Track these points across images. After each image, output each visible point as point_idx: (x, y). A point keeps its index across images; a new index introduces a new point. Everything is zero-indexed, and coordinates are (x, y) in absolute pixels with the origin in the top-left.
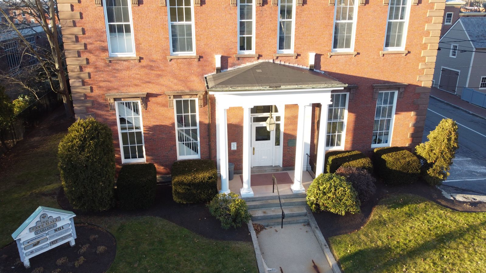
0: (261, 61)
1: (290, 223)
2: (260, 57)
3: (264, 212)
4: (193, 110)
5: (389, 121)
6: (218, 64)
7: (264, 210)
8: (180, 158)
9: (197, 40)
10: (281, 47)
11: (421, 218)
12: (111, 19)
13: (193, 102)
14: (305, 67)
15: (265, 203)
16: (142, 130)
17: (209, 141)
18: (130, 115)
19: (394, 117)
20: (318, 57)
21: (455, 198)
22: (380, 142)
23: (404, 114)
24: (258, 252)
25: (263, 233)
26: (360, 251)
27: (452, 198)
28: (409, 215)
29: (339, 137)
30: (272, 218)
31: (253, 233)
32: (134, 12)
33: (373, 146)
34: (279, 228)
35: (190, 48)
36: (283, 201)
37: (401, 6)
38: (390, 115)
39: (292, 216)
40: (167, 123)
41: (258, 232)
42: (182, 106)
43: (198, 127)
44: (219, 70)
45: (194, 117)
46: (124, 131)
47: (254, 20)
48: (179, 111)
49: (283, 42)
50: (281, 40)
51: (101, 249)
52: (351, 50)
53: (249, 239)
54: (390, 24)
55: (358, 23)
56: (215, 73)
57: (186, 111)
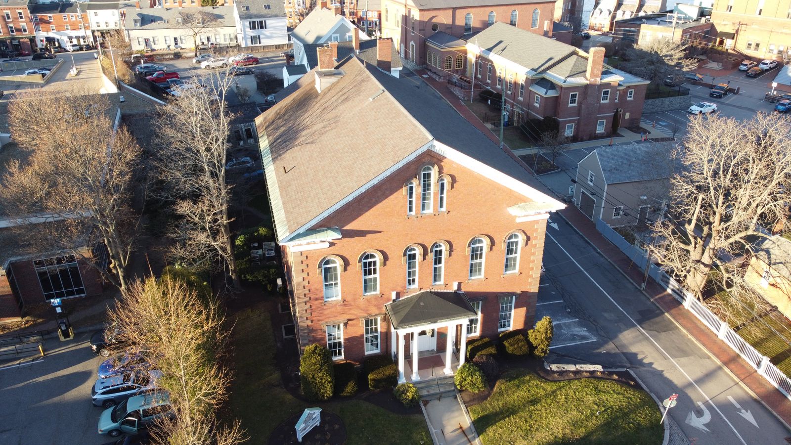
0: (422, 291)
1: (444, 397)
2: (421, 289)
3: (428, 391)
4: (376, 324)
5: (510, 314)
6: (394, 297)
7: (427, 389)
8: (367, 353)
9: (380, 285)
10: (435, 280)
11: (525, 389)
12: (326, 280)
13: (376, 320)
14: (451, 291)
15: (427, 384)
16: (342, 340)
17: (387, 342)
18: (335, 333)
19: (513, 312)
20: (459, 285)
21: (551, 368)
22: (504, 326)
23: (519, 310)
24: (428, 421)
25: (429, 406)
26: (486, 415)
27: (549, 369)
28: (518, 386)
29: (475, 327)
30: (433, 395)
31: (423, 408)
32: (341, 276)
33: (500, 330)
34: (437, 402)
35: (375, 289)
36: (439, 382)
37: (514, 247)
38: (510, 310)
39: (446, 392)
40: (358, 334)
41: (425, 405)
42: (368, 323)
43: (379, 334)
44: (394, 301)
45: (376, 329)
46: (330, 342)
47: (417, 269)
48: (367, 325)
49: (436, 277)
50: (435, 276)
51: (337, 427)
52: (482, 276)
53: (421, 412)
54: (507, 259)
55: (486, 262)
56: (391, 302)
57: (371, 325)
